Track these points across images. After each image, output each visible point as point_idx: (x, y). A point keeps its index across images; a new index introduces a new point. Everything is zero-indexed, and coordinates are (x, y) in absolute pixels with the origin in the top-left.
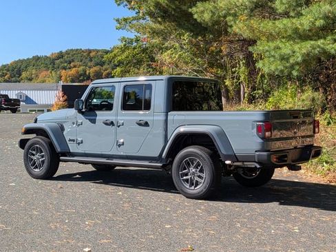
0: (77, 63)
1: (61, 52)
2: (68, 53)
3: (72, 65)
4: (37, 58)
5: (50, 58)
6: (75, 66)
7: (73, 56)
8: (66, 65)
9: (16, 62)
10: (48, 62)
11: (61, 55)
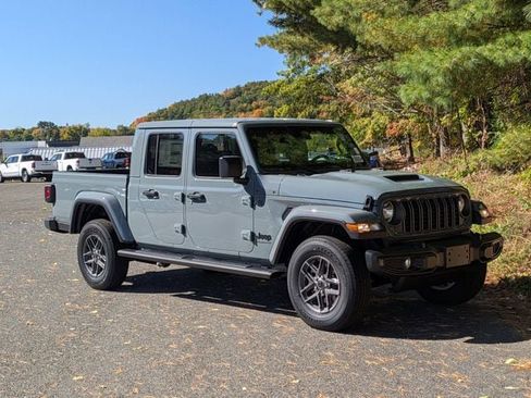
0: (260, 102)
1: (238, 88)
2: (247, 87)
3: (253, 105)
4: (205, 98)
5: (222, 96)
6: (258, 107)
7: (255, 91)
8: (245, 105)
9: (176, 105)
10: (220, 102)
11: (238, 92)
